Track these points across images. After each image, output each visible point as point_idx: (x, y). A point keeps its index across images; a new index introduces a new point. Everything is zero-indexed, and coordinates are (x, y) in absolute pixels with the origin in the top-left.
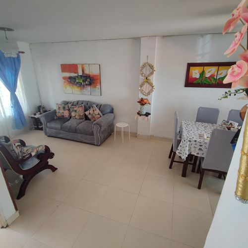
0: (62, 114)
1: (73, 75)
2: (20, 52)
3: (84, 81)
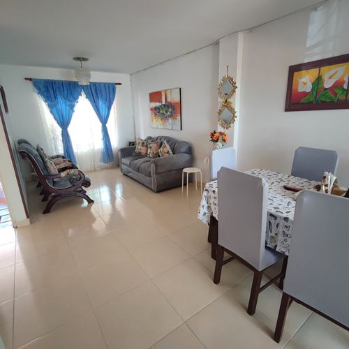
0: (140, 151)
1: (158, 104)
2: (116, 84)
3: (166, 112)
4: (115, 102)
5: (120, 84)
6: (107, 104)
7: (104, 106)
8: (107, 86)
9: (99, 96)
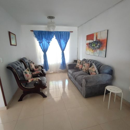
0: (78, 66)
1: (91, 41)
2: (70, 32)
3: (96, 45)
4: (69, 41)
5: (72, 32)
6: (65, 41)
7: (64, 42)
8: (66, 33)
9: (62, 37)
